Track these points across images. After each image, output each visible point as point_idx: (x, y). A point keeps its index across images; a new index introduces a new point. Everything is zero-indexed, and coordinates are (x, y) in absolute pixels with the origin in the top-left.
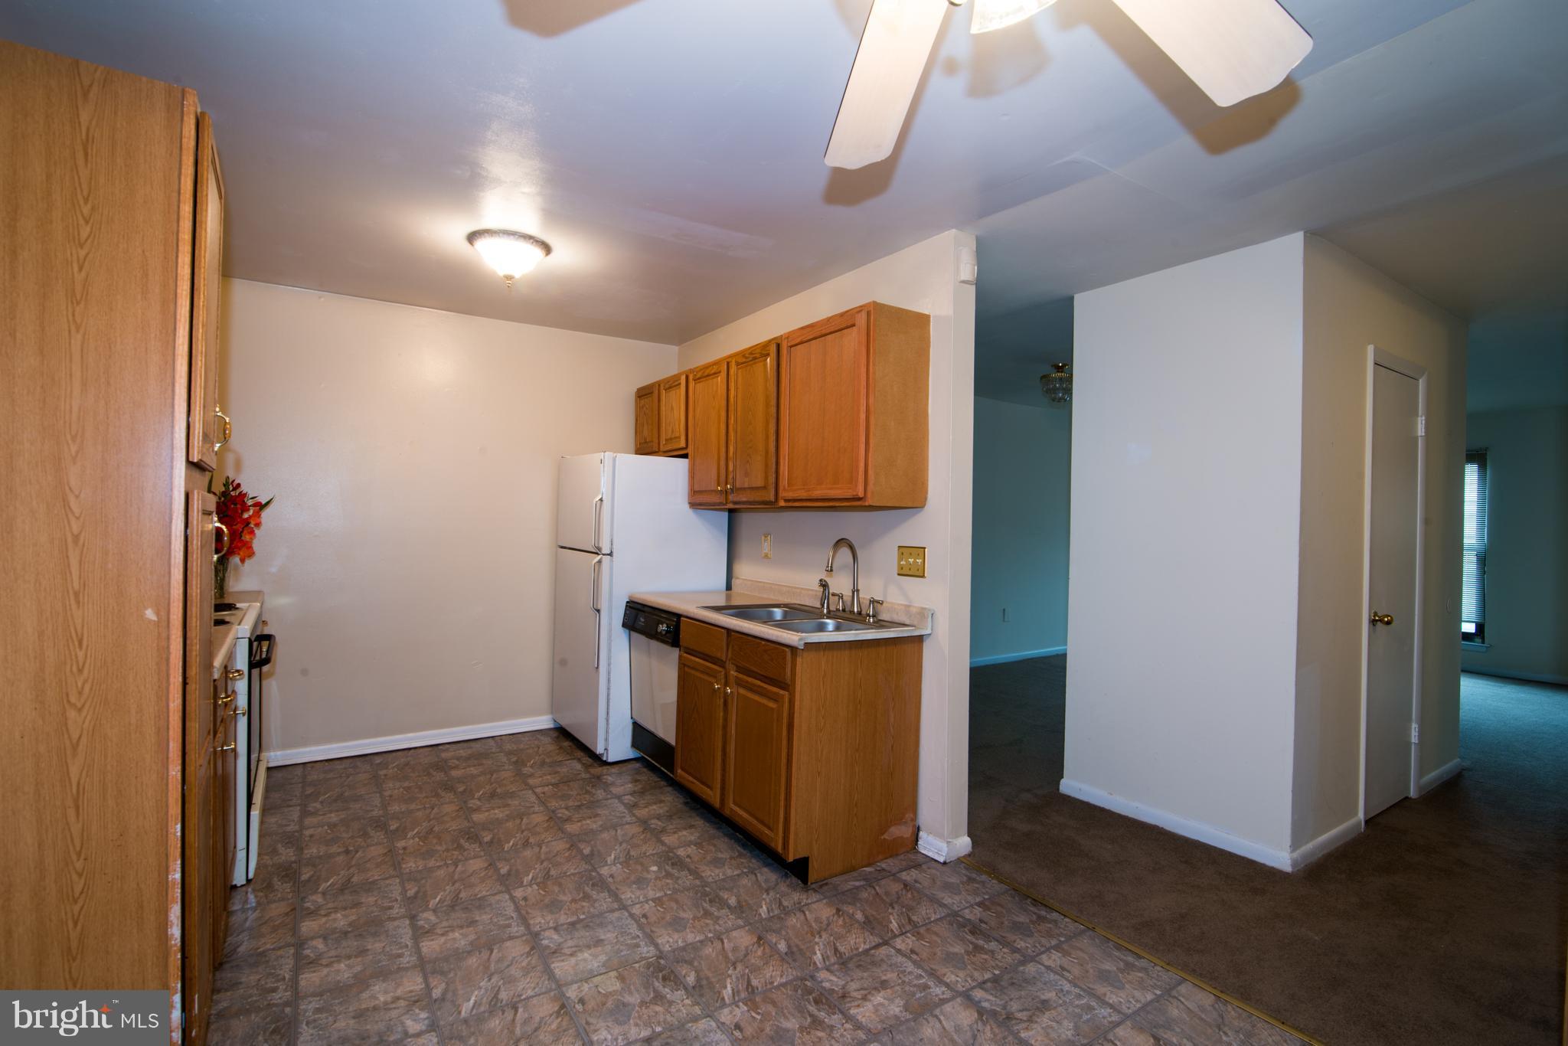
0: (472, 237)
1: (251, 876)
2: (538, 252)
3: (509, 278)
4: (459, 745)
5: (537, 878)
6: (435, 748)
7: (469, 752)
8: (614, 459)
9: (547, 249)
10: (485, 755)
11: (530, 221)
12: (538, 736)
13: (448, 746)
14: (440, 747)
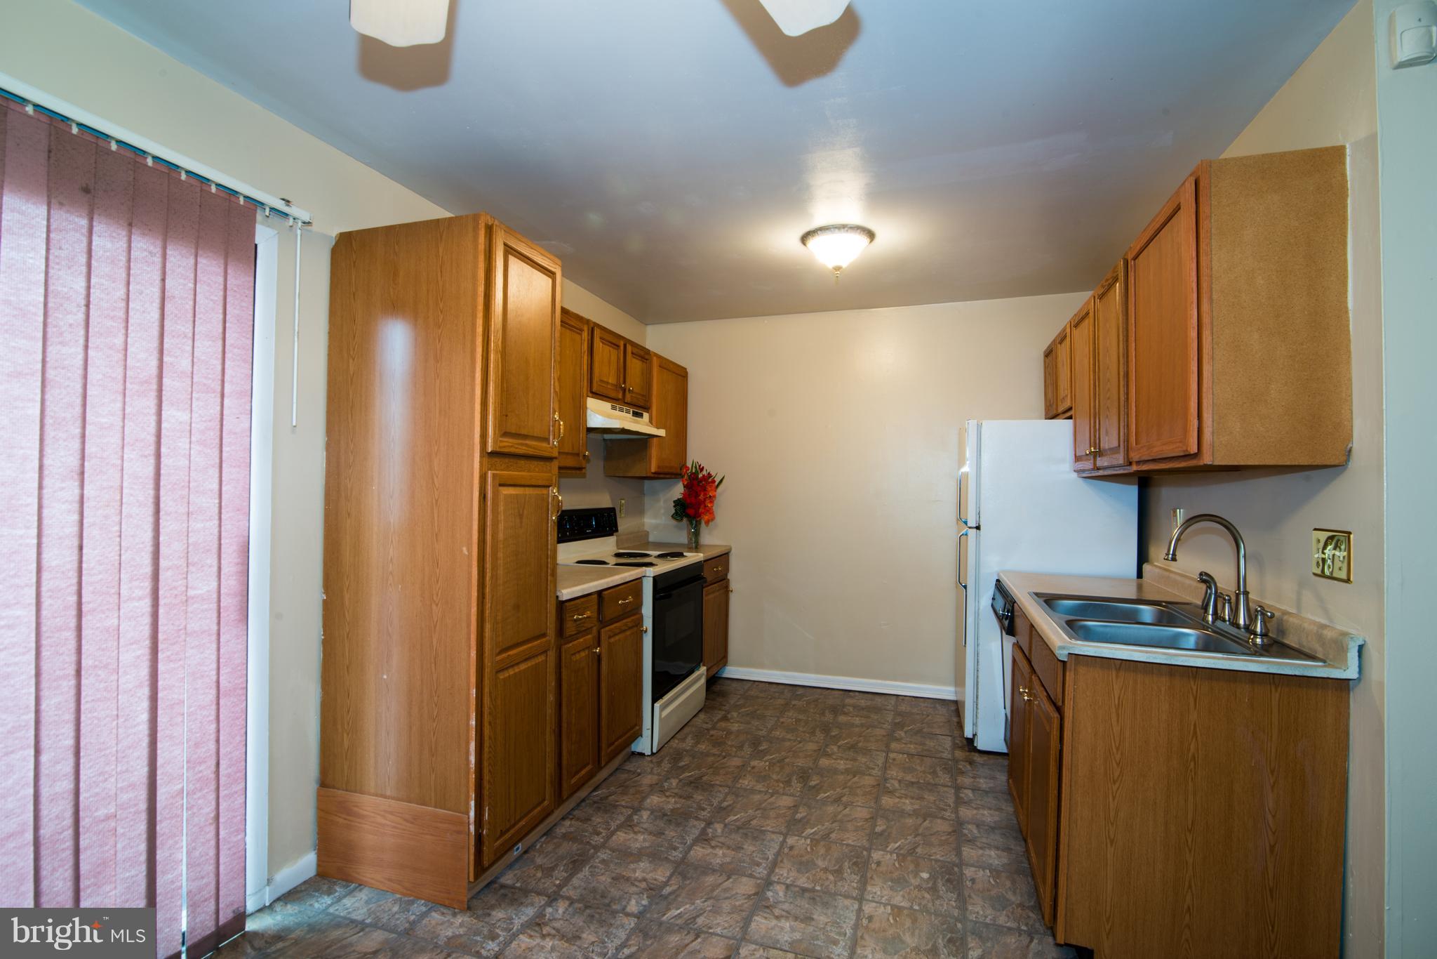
0: (804, 239)
1: (655, 751)
2: (862, 240)
3: (838, 268)
4: (866, 695)
5: (901, 849)
6: (847, 693)
7: (869, 703)
8: (979, 427)
9: (871, 235)
10: (878, 710)
11: (853, 212)
12: (937, 705)
13: (857, 694)
14: (851, 693)
